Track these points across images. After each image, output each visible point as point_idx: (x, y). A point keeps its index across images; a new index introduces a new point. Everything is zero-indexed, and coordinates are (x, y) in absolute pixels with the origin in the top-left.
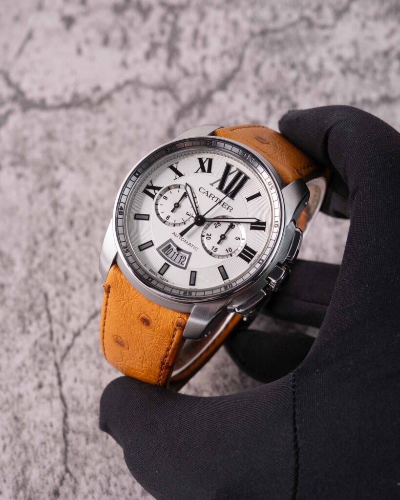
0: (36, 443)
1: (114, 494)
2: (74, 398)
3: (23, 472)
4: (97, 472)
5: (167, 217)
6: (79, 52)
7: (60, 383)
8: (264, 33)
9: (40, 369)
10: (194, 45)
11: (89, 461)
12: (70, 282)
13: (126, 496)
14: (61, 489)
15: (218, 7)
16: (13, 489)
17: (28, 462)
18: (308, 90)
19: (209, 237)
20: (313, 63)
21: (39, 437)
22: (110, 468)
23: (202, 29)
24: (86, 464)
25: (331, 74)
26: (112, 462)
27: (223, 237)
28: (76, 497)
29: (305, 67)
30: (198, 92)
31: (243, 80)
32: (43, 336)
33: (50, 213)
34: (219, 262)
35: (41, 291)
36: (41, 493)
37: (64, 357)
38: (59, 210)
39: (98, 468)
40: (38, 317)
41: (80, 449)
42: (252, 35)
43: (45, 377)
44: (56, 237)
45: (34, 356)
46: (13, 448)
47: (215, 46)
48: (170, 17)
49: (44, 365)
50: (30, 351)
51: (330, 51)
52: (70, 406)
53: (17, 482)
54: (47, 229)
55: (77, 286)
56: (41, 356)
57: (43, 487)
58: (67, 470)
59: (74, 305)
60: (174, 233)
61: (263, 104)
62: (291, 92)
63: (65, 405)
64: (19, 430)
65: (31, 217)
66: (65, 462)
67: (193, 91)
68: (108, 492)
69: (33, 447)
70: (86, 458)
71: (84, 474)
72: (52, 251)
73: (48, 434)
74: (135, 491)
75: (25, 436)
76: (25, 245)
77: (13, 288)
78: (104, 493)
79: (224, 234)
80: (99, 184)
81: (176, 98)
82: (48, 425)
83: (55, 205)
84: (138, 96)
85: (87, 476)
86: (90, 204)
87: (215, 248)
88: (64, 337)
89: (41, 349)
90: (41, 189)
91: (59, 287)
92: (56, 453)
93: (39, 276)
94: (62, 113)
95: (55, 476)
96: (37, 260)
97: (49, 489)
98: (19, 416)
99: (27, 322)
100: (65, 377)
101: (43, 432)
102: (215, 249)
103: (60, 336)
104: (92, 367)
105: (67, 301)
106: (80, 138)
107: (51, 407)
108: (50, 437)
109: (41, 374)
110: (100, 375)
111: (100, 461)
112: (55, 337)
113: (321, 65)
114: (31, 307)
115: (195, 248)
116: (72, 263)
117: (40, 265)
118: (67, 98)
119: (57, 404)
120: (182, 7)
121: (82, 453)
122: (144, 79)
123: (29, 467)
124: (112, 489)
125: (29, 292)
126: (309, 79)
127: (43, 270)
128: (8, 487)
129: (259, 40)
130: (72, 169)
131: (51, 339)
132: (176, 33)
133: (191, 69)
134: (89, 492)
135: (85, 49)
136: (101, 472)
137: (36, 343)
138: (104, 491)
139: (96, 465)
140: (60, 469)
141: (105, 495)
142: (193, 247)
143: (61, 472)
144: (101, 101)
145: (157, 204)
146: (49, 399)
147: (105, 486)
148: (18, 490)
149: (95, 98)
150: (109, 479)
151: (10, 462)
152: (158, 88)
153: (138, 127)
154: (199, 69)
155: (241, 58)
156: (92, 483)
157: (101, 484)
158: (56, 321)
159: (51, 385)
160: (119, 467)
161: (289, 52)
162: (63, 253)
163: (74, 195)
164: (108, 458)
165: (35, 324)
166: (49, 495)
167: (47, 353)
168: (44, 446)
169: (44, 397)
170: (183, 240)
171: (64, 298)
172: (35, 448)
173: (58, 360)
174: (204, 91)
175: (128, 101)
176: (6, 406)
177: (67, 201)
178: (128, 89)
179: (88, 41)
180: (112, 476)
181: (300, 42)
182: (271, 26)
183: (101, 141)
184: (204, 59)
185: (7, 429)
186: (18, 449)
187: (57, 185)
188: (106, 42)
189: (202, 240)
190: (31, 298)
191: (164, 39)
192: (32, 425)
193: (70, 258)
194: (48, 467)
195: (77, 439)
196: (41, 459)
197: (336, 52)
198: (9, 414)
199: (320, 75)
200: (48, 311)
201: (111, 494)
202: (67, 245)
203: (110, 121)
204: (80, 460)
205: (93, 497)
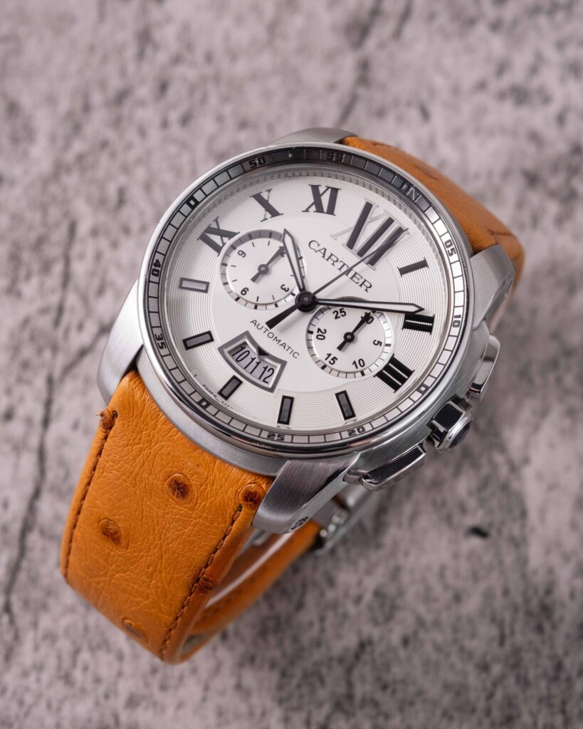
1: (78, 685)
2: (62, 463)
5: (244, 290)
7: (46, 422)
9: (20, 380)
11: (52, 602)
12: (126, 213)
13: (97, 697)
19: (322, 335)
22: (86, 629)
24: (44, 607)
27: (349, 338)
28: (8, 669)
32: (44, 311)
33: (131, 51)
34: (339, 384)
35: (66, 214)
37: (68, 369)
38: (149, 51)
39: (65, 621)
40: (46, 268)
41: (43, 570)
43: (22, 399)
44: (126, 109)
45: (15, 349)
49: (28, 375)
50: (12, 335)
52: (50, 476)
54: (115, 84)
55: (135, 226)
56: (27, 352)
58: (8, 608)
59: (119, 265)
60: (254, 322)
63: (42, 471)
65: (92, 49)
66: (8, 590)
68: (67, 679)
70: (49, 594)
71: (35, 625)
72: (110, 134)
74: (116, 693)
76: (64, 105)
77: (17, 191)
78: (60, 678)
79: (351, 331)
83: (145, 38)
85: (40, 633)
87: (331, 357)
88: (80, 327)
89: (32, 338)
91: (102, 217)
93: (71, 180)
96: (78, 146)
99: (23, 273)
100: (60, 411)
102: (332, 359)
103: (75, 323)
105: (108, 253)
107: (16, 467)
109: (19, 390)
111: (73, 610)
112: (66, 319)
114: (40, 242)
115: (294, 354)
116: (140, 173)
117: (80, 158)
119: (28, 463)
121: (45, 582)
124: (78, 675)
125: (44, 208)
127: (83, 170)
131: (57, 322)
134: (34, 666)
136: (67, 632)
137: (26, 322)
138: (62, 673)
139: (63, 614)
141: (62, 682)
142: (290, 350)
145: (224, 264)
146: (18, 448)
147: (66, 663)
150: (76, 652)
156: (45, 649)
157: (59, 658)
158: (77, 289)
159: (29, 421)
160: (102, 633)
162: (129, 146)
163: (186, 28)
165: (35, 281)
167: (40, 351)
169: (8, 439)
170: (271, 335)
171: (103, 243)
173: (57, 372)
177: (168, 35)
180: (85, 647)
189: (308, 340)
190: (44, 223)
193: (139, 161)
195: (44, 549)
200: (67, 261)
201: (72, 685)
202: (142, 132)
204: (36, 595)
205: (38, 680)
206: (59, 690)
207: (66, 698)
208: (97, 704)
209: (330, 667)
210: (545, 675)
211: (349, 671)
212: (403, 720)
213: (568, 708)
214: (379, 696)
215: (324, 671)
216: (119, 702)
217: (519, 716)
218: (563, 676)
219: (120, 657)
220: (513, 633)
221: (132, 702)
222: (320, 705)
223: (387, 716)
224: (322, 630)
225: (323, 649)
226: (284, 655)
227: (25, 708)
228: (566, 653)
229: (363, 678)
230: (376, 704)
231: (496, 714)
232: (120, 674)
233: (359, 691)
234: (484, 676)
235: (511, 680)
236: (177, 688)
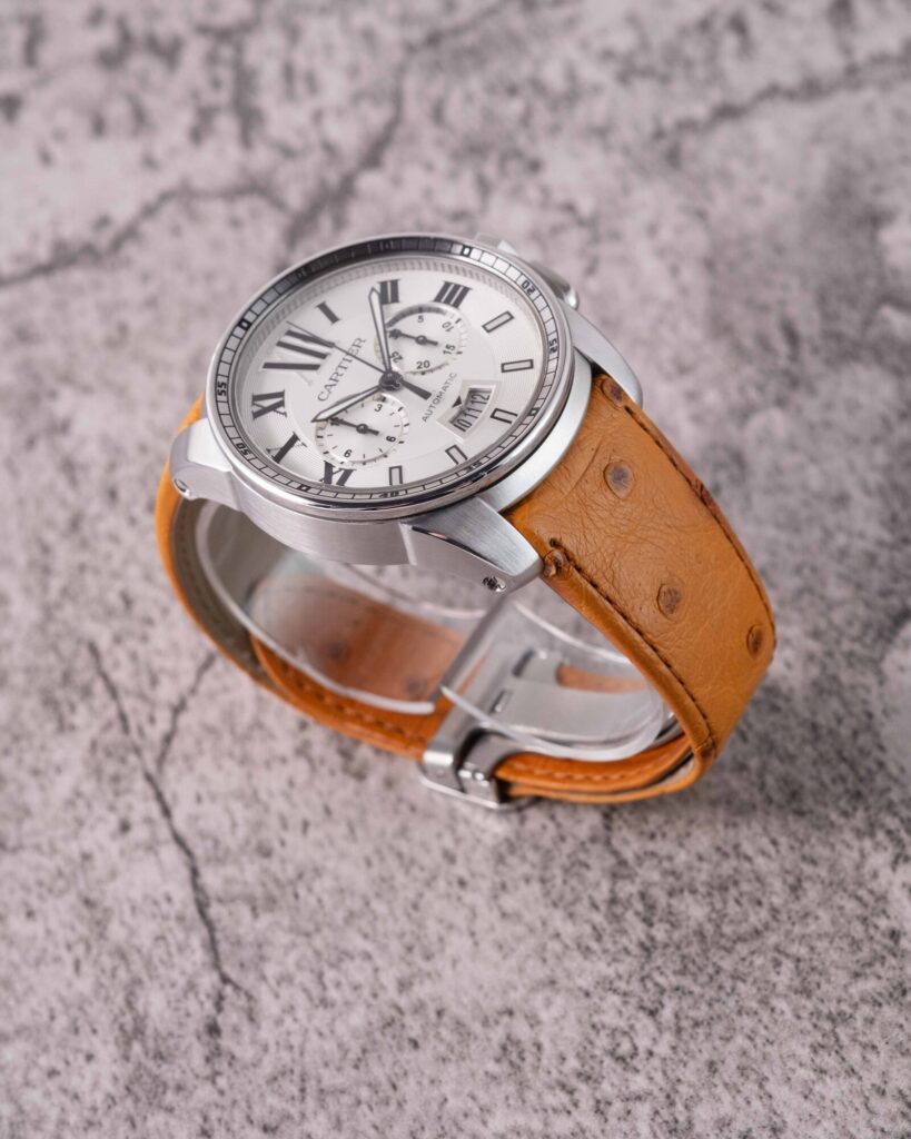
0: (145, 939)
1: (339, 1002)
2: (203, 835)
3: (130, 1004)
4: (291, 968)
6: (46, 158)
7: (166, 812)
8: (434, 40)
9: (117, 794)
10: (289, 95)
11: (267, 951)
12: (138, 609)
13: (365, 1001)
14: (220, 1020)
15: (324, 11)
16: (117, 1043)
17: (137, 982)
18: (555, 130)
20: (553, 75)
21: (147, 929)
22: (318, 954)
23: (301, 61)
24: (262, 958)
25: (597, 89)
26: (318, 942)
28: (259, 1028)
29: (538, 86)
30: (323, 184)
31: (411, 139)
32: (107, 727)
33: (62, 483)
35: (79, 641)
36: (179, 1036)
37: (161, 760)
38: (80, 475)
39: (291, 959)
40: (86, 692)
41: (241, 931)
42: (410, 49)
43: (130, 807)
44: (86, 529)
45: (98, 772)
46: (96, 962)
47: (335, 87)
48: (226, 52)
49: (123, 785)
50: (85, 763)
51: (584, 45)
52: (199, 852)
53: (122, 1028)
54: (62, 517)
55: (155, 614)
56: (110, 767)
57: (181, 1025)
58: (225, 980)
59: (159, 653)
61: (468, 177)
62: (522, 140)
63: (189, 853)
64: (100, 926)
65: (21, 502)
66: (216, 964)
67: (311, 184)
68: (325, 1003)
69: (139, 950)
70: (260, 946)
71: (263, 978)
72: (84, 557)
73: (165, 918)
74: (383, 987)
75: (116, 932)
76: (21, 559)
77: (18, 649)
78: (317, 1007)
80: (154, 406)
81: (279, 204)
82: (160, 898)
83: (69, 467)
84: (194, 217)
85: (272, 982)
86: (143, 449)
88: (152, 720)
89: (109, 754)
90: (31, 443)
91: (117, 625)
92: (193, 952)
93: (68, 612)
94: (39, 286)
95: (202, 997)
96: (56, 584)
97: (196, 1024)
98: (94, 895)
99: (65, 709)
100: (175, 797)
101: (154, 916)
103: (144, 719)
104: (229, 764)
105: (141, 649)
106: (89, 324)
107: (160, 863)
108: (172, 923)
109: (121, 803)
110: (249, 776)
111: (294, 945)
112: (133, 723)
113: (571, 75)
114: (67, 678)
116: (134, 571)
117: (65, 592)
118: (43, 253)
119: (170, 854)
120: (247, 27)
121: (250, 938)
122: (199, 182)
123: (139, 992)
124: (333, 994)
125: (54, 648)
126: (554, 106)
127: (74, 599)
128: (105, 1042)
129: (427, 55)
130: (87, 390)
131: (126, 729)
132: (245, 80)
133: (294, 141)
134: (284, 1011)
135: (57, 151)
136: (299, 966)
137: (94, 745)
138: (317, 1001)
139: (286, 954)
140: (209, 981)
141: (321, 1010)
143: (213, 986)
144: (117, 244)
146: (151, 847)
147: (316, 991)
148: (128, 1043)
149: (103, 240)
150: (320, 976)
151: (96, 993)
152: (232, 194)
153: (209, 276)
154: (313, 137)
155: (397, 99)
156: (284, 992)
157: (305, 990)
158: (128, 693)
159: (149, 821)
160: (336, 948)
161: (498, 65)
162: (108, 557)
163: (105, 441)
164: (308, 935)
165: (82, 709)
166: (199, 1038)
167: (123, 760)
168: (161, 943)
169: (138, 846)
171: (132, 644)
172: (145, 950)
173: (152, 768)
174: (333, 178)
175: (176, 231)
176: (61, 884)
177: (92, 453)
178: (170, 211)
179: (59, 135)
180: (326, 968)
181: (515, 42)
182: (446, 23)
183: (137, 321)
184: (318, 116)
185: (73, 929)
186: (107, 962)
187: (63, 427)
188: (99, 127)
190: (61, 657)
191: (223, 97)
192: (126, 908)
193: (126, 562)
194: (182, 982)
195: (231, 914)
196: (162, 970)
197: (597, 45)
198: (71, 898)
199: (574, 94)
200: (105, 677)
201: (333, 1005)
202: (114, 538)
203: (145, 277)
204: (247, 954)
205: (295, 1020)
206: (322, 1017)
207: (333, 1020)
208: (369, 1006)
209: (586, 851)
210: (804, 740)
211: (608, 843)
212: (689, 852)
213: (846, 754)
214: (651, 846)
215: (582, 856)
216: (392, 993)
217: (802, 786)
218: (824, 732)
219: (368, 957)
220: (750, 726)
221: (404, 985)
222: (598, 885)
223: (670, 858)
224: (559, 826)
225: (570, 840)
226: (534, 866)
227: (296, 1050)
228: (814, 713)
229: (626, 842)
230: (653, 854)
231: (777, 797)
232: (376, 970)
233: (628, 854)
234: (745, 774)
235: (775, 764)
236: (442, 950)
